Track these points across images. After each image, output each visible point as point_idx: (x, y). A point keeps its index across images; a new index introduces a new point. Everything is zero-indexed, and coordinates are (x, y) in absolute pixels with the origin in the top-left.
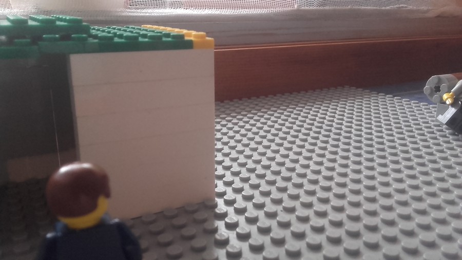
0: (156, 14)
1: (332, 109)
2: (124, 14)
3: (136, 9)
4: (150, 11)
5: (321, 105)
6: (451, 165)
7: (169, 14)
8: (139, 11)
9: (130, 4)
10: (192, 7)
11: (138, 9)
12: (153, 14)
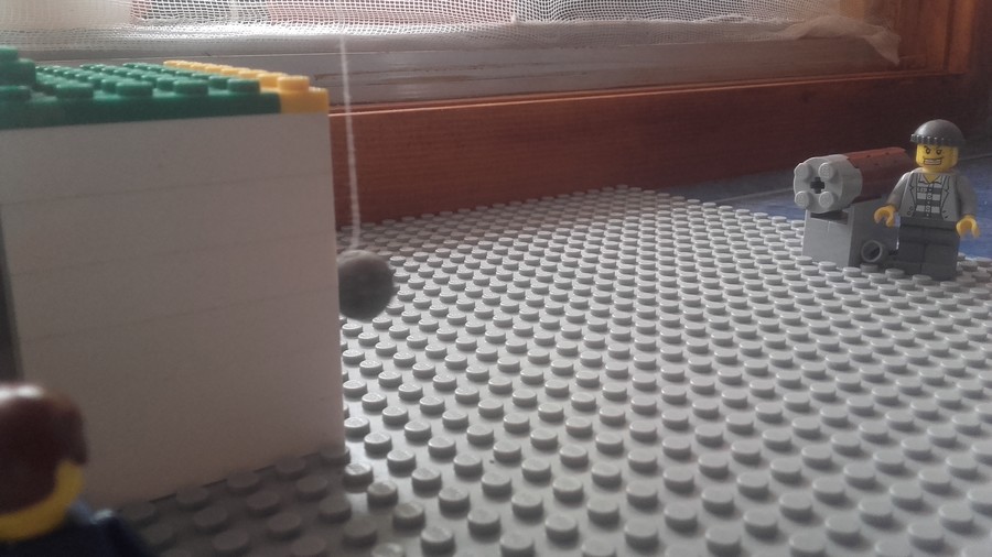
0: (203, 37)
1: (612, 231)
2: (130, 37)
3: (157, 24)
4: (189, 28)
5: (588, 224)
6: (860, 337)
7: (233, 35)
8: (164, 28)
9: (142, 15)
10: (285, 20)
11: (163, 24)
12: (197, 37)
